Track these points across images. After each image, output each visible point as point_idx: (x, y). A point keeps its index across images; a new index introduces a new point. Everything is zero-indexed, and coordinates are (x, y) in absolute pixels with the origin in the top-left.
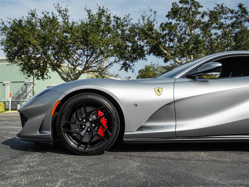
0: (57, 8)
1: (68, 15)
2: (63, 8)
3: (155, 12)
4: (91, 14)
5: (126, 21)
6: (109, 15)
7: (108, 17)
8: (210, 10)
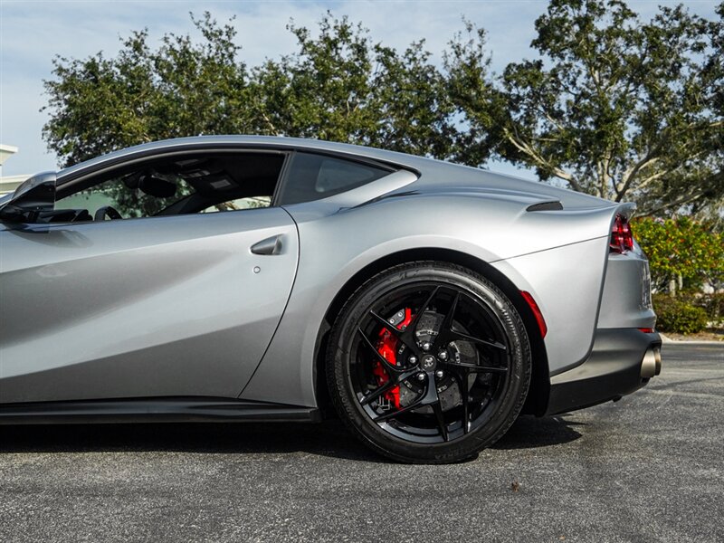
0: (202, 25)
1: (236, 45)
2: (220, 26)
3: (481, 33)
4: (306, 41)
5: (415, 59)
6: (363, 43)
7: (360, 50)
8: (644, 25)
